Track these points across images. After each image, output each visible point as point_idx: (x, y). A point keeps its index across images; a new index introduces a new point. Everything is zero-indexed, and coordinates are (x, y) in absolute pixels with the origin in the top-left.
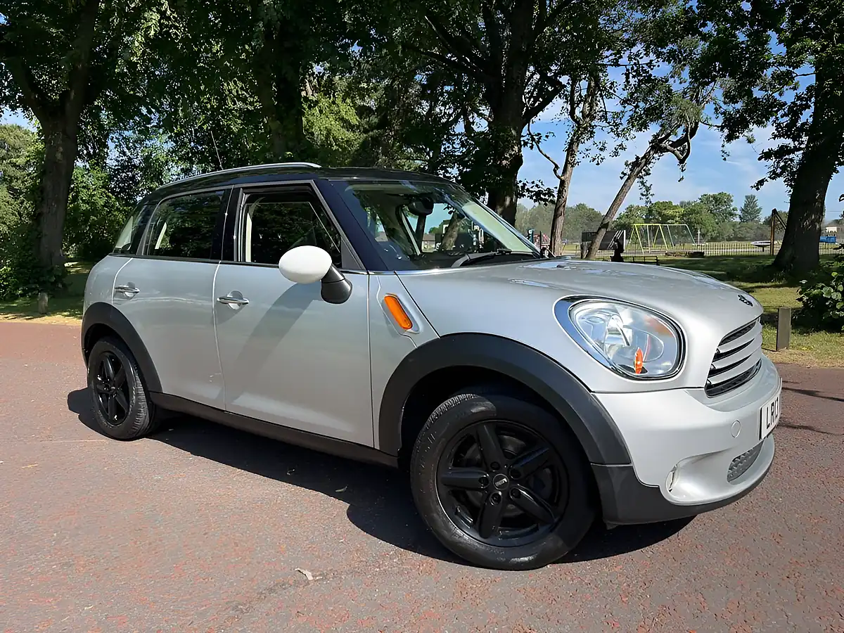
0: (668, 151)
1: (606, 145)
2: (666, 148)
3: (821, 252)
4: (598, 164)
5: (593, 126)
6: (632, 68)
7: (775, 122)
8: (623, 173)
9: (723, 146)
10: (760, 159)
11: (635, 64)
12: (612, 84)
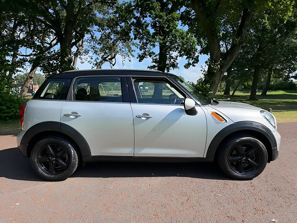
0: (108, 61)
1: (93, 57)
2: (108, 60)
3: (163, 94)
4: (90, 64)
5: (89, 51)
6: (104, 33)
7: (152, 58)
8: (92, 67)
9: (123, 62)
10: (147, 68)
11: (104, 32)
12: (95, 37)
